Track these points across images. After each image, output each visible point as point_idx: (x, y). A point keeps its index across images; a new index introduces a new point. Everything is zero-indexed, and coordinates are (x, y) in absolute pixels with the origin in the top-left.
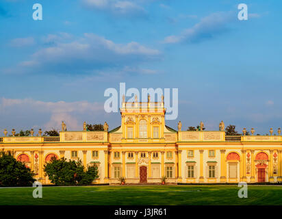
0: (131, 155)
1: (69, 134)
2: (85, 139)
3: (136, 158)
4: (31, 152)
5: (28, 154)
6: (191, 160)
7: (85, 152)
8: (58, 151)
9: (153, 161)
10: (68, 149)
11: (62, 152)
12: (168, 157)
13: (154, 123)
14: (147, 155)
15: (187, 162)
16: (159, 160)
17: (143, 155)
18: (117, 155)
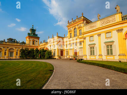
0: (71, 45)
16: (82, 46)
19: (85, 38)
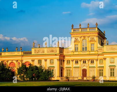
0: (77, 62)
1: (37, 49)
2: (46, 53)
3: (80, 64)
4: (16, 61)
5: (15, 62)
6: (112, 65)
7: (46, 60)
8: (31, 60)
9: (90, 65)
10: (36, 59)
11: (33, 61)
12: (100, 63)
13: (91, 41)
14: (87, 62)
15: (110, 66)
16: (94, 65)
17: (84, 62)
18: (68, 62)
19: (105, 59)
